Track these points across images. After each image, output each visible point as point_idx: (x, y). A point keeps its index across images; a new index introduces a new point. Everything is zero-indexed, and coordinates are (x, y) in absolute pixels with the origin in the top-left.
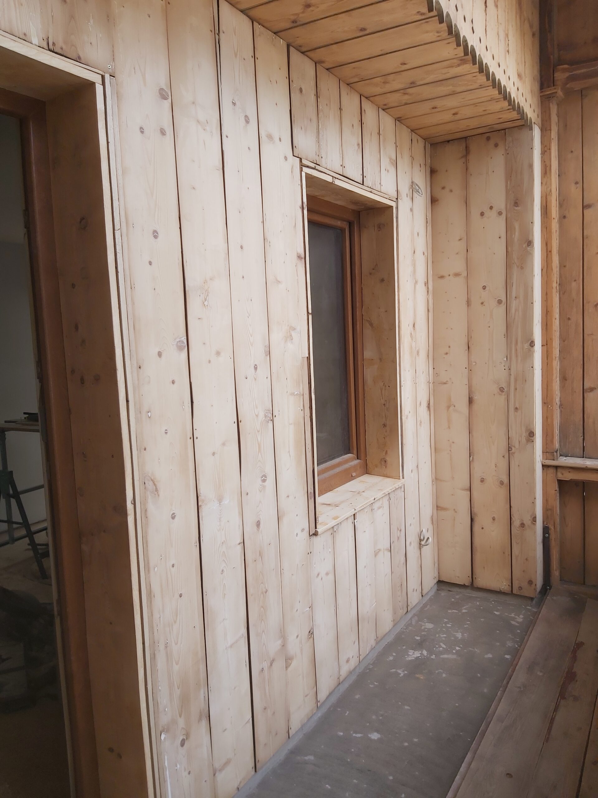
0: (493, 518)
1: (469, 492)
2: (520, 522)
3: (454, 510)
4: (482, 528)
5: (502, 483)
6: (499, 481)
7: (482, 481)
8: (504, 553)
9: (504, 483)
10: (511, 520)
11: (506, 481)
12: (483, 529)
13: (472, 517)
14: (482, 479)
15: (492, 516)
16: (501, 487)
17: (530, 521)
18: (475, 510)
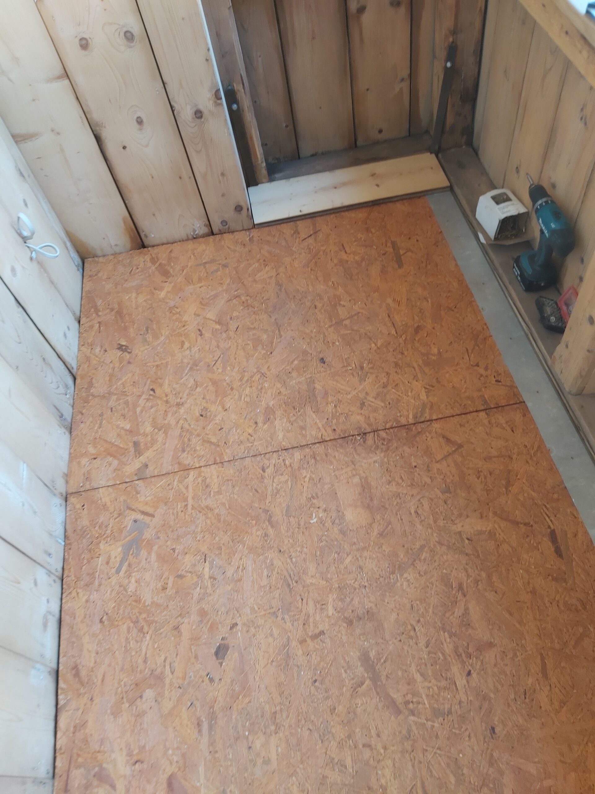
0: (137, 122)
1: (67, 82)
2: (191, 109)
3: (53, 131)
4: (124, 148)
5: (129, 36)
6: (122, 34)
7: (84, 44)
8: (180, 178)
9: (135, 35)
10: (173, 111)
11: (136, 28)
12: (127, 149)
13: (95, 133)
14: (84, 42)
15: (135, 118)
16: (130, 47)
17: (211, 102)
18: (96, 116)
